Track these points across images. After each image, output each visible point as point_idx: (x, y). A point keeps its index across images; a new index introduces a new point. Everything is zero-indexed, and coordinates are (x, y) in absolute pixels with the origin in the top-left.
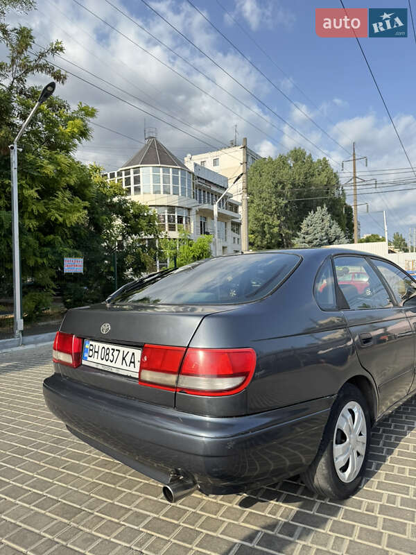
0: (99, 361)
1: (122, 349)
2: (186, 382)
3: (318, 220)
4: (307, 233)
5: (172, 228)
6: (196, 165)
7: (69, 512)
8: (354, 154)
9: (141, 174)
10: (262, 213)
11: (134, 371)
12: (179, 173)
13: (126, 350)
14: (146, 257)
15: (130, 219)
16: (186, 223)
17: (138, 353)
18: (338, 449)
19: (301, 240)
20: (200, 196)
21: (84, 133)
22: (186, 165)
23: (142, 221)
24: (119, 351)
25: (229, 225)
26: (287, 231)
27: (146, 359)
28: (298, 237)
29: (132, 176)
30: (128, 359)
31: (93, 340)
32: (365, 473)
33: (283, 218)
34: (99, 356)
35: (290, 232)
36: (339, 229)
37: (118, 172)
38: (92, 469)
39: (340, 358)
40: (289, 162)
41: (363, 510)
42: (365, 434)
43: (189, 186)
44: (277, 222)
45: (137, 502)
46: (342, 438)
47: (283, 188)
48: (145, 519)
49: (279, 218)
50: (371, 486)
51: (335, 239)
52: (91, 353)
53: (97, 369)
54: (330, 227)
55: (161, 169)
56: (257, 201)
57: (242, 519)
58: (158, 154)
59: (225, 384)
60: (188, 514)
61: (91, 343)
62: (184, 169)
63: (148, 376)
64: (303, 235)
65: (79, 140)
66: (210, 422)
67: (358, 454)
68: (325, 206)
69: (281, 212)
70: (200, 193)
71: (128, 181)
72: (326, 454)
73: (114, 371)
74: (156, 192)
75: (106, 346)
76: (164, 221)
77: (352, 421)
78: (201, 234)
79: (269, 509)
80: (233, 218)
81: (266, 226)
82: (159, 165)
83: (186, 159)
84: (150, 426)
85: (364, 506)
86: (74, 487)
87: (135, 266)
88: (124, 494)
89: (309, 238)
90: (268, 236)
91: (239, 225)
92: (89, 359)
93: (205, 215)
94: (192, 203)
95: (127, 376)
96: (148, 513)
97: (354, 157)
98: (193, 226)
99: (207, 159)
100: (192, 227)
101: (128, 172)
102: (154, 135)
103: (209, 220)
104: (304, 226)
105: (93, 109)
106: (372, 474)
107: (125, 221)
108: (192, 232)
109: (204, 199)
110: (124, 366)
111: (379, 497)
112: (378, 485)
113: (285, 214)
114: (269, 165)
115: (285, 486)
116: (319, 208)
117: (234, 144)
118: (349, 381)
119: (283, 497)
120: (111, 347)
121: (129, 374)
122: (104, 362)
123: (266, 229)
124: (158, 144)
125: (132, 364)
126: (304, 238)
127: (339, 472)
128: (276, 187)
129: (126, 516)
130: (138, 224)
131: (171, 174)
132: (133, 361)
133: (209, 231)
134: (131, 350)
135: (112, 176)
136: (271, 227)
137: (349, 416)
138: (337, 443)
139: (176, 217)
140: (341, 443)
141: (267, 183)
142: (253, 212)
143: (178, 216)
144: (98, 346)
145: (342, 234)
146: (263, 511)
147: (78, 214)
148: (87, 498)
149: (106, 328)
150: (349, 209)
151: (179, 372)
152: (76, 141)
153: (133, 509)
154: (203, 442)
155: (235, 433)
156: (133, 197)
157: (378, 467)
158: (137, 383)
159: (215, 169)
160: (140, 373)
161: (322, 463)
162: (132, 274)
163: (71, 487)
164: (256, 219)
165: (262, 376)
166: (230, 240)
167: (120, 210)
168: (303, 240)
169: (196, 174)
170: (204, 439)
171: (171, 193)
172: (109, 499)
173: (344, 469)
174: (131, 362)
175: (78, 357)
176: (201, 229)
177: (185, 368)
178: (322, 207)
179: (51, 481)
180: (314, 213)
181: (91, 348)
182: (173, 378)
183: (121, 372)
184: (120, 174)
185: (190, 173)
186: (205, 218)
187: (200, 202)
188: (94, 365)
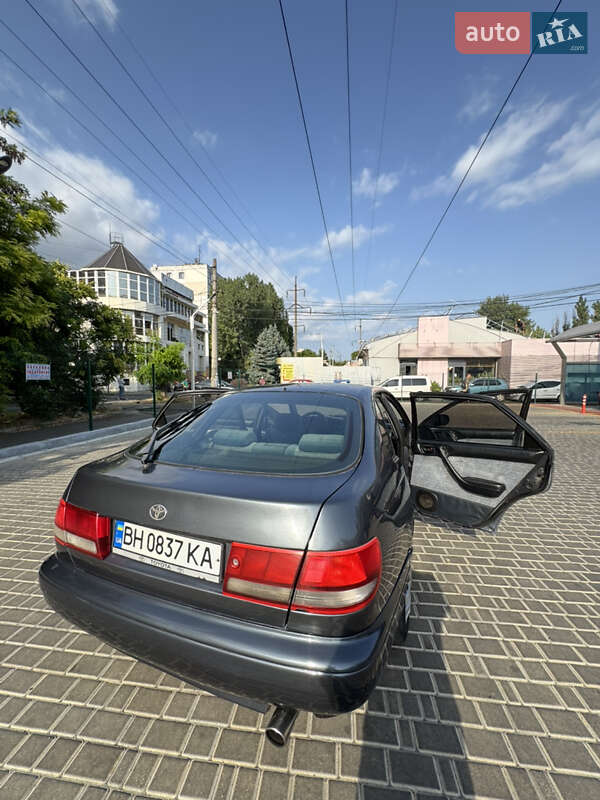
0: (145, 551)
1: (186, 540)
3: (269, 336)
4: (262, 346)
5: (140, 332)
6: (163, 275)
7: (101, 761)
8: (296, 286)
9: (106, 277)
10: (223, 325)
11: (210, 573)
12: (147, 281)
13: (194, 543)
14: (117, 362)
15: (101, 323)
16: (154, 328)
17: (216, 551)
19: (257, 350)
20: (168, 304)
21: (49, 227)
22: (153, 274)
23: (115, 326)
24: (182, 543)
25: (194, 333)
26: (245, 342)
27: (236, 563)
28: (254, 348)
29: (96, 277)
30: (198, 554)
31: (129, 521)
33: (241, 331)
34: (142, 545)
35: (248, 343)
36: (285, 344)
37: (80, 272)
40: (245, 284)
43: (157, 294)
44: (236, 334)
47: (241, 306)
49: (237, 331)
51: (283, 352)
52: (128, 539)
53: (141, 563)
55: (128, 275)
58: (120, 258)
61: (126, 524)
62: (152, 278)
64: (259, 347)
65: (42, 233)
69: (239, 326)
70: (167, 301)
71: (91, 282)
73: (174, 569)
74: (123, 296)
75: (157, 533)
76: (132, 325)
78: (169, 340)
81: (227, 336)
82: (126, 271)
83: (152, 268)
86: (96, 703)
87: (108, 371)
89: (263, 350)
91: (202, 333)
92: (124, 546)
93: (173, 323)
94: (160, 311)
96: (214, 724)
97: (296, 288)
98: (161, 332)
99: (174, 271)
101: (91, 273)
102: (120, 241)
103: (176, 328)
104: (259, 339)
105: (60, 202)
107: (93, 323)
108: (160, 337)
109: (172, 308)
110: (192, 565)
113: (243, 328)
114: (229, 284)
116: (271, 326)
117: (198, 262)
120: (165, 535)
121: (201, 576)
122: (154, 554)
123: (227, 339)
124: (125, 251)
125: (206, 564)
126: (260, 349)
128: (235, 304)
129: (187, 740)
130: (110, 328)
131: (139, 281)
132: (207, 558)
133: (176, 337)
134: (204, 545)
135: (73, 274)
136: (231, 337)
139: (144, 322)
141: (229, 300)
143: (146, 321)
144: (140, 530)
145: (287, 349)
147: (44, 316)
148: (121, 720)
149: (158, 512)
150: (291, 328)
151: (296, 584)
152: (38, 233)
153: (191, 721)
156: (102, 300)
159: (180, 281)
160: (221, 577)
163: (92, 706)
167: (90, 311)
168: (259, 351)
169: (164, 284)
171: (139, 298)
172: (154, 713)
174: (204, 560)
175: (106, 544)
176: (169, 335)
178: (273, 325)
179: (57, 701)
180: (267, 330)
181: (128, 531)
182: (284, 593)
183: (186, 572)
184: (82, 274)
185: (159, 282)
186: (172, 325)
187: (167, 310)
188: (137, 558)
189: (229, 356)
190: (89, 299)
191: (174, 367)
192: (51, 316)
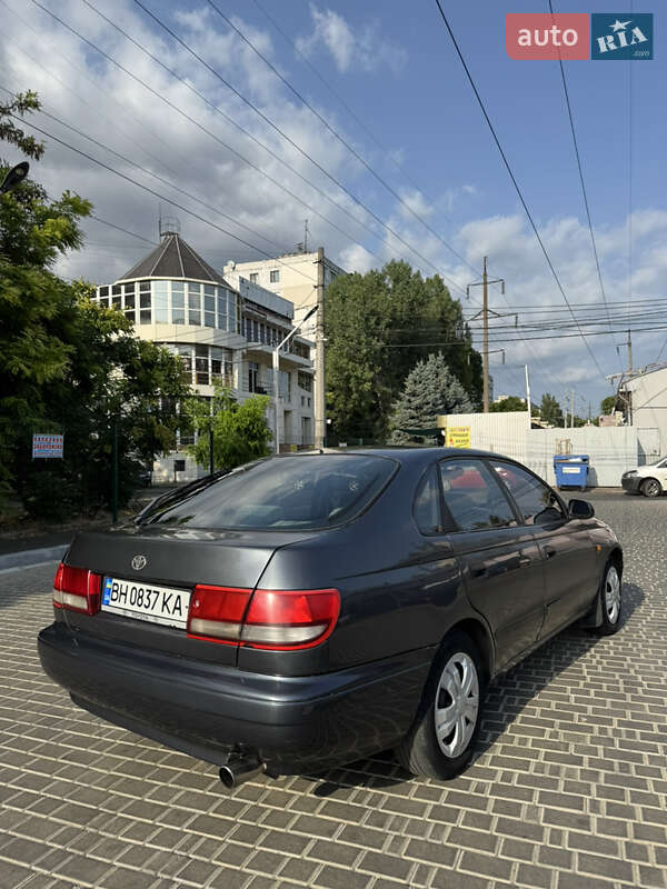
0: (128, 606)
1: (161, 590)
2: (253, 633)
3: (429, 374)
4: (414, 394)
5: (203, 380)
6: (242, 280)
7: (84, 816)
8: (485, 275)
9: (152, 292)
10: (346, 360)
11: (180, 620)
12: (216, 291)
13: (168, 591)
14: (161, 429)
15: (138, 369)
16: (226, 373)
17: (186, 596)
18: (441, 714)
19: (405, 403)
20: (249, 329)
21: (70, 238)
22: (226, 278)
23: (157, 373)
24: (158, 593)
25: (295, 378)
26: (385, 389)
27: (197, 605)
28: (401, 400)
29: (137, 293)
30: (171, 604)
31: (116, 578)
32: (476, 746)
33: (378, 369)
34: (126, 599)
35: (389, 390)
36: (461, 389)
37: (113, 287)
38: (106, 757)
39: (446, 595)
40: (386, 281)
41: (471, 792)
42: (476, 695)
43: (231, 312)
44: (369, 375)
45: (176, 798)
46: (446, 700)
47: (377, 324)
48: (189, 817)
49: (371, 368)
50: (485, 762)
51: (455, 404)
52: (115, 595)
53: (125, 617)
54: (448, 386)
55: (186, 285)
56: (337, 340)
57: (319, 810)
58: (180, 261)
59: (301, 635)
60: (247, 808)
61: (115, 581)
62: (224, 287)
63: (200, 626)
64: (407, 397)
65: (61, 247)
66: (280, 682)
67: (467, 721)
68: (440, 352)
69: (375, 359)
70: (249, 325)
71: (130, 301)
72: (426, 721)
73: (151, 619)
74: (178, 321)
75: (139, 586)
76: (190, 368)
77: (460, 677)
78: (251, 391)
79: (353, 796)
80: (303, 366)
81: (352, 379)
82: (183, 278)
83: (226, 269)
84: (205, 691)
85: (473, 786)
86: (83, 782)
87: (145, 445)
88: (157, 788)
89: (417, 401)
90: (355, 396)
91: (310, 377)
92: (112, 603)
93: (257, 361)
94: (238, 342)
95: (170, 627)
96: (193, 810)
97: (485, 279)
98: (238, 377)
99: (261, 270)
100: (236, 379)
101: (130, 287)
102: (175, 230)
103: (263, 370)
104: (409, 382)
105: (85, 201)
106: (486, 747)
107: (127, 371)
108: (236, 387)
109: (256, 335)
110: (165, 614)
111: (492, 775)
112: (492, 760)
113: (382, 362)
114: (356, 286)
115: (375, 768)
116: (431, 356)
117: (302, 249)
118: (456, 626)
119: (371, 781)
120: (145, 587)
121: (173, 624)
122: (135, 608)
123: (352, 384)
124: (182, 244)
125: (177, 612)
126: (409, 401)
127: (442, 745)
128: (367, 320)
129: (163, 815)
130: (151, 377)
131: (202, 294)
132: (178, 606)
133: (263, 385)
134: (176, 593)
135: (104, 292)
136: (360, 381)
137: (456, 672)
138: (440, 707)
139: (210, 362)
140: (445, 707)
141: (354, 314)
142: (332, 357)
143: (213, 361)
144: (125, 585)
145: (465, 397)
146: (345, 800)
147: (58, 365)
148: (103, 796)
149: (139, 562)
150: (476, 359)
151: (245, 620)
152: (56, 249)
153: (171, 806)
154: (273, 707)
155: (315, 695)
156: (143, 333)
157: (494, 739)
158: (184, 635)
159: (272, 288)
160: (189, 623)
161: (421, 732)
162: (138, 457)
163: (79, 783)
164: (336, 369)
165: (347, 623)
166: (296, 400)
167: (124, 352)
168: (408, 405)
169: (243, 295)
170: (273, 704)
171: (203, 323)
172: (136, 795)
173: (448, 740)
174: (175, 608)
175: (96, 600)
176: (250, 382)
177: (252, 616)
178: (437, 355)
179: (48, 776)
180: (425, 364)
181: (116, 588)
182: (235, 629)
183: (160, 621)
184: (116, 290)
185: (233, 292)
186: (258, 366)
187: (249, 340)
188: (120, 612)
189: (357, 414)
190: (121, 333)
191: (253, 438)
192: (67, 365)
